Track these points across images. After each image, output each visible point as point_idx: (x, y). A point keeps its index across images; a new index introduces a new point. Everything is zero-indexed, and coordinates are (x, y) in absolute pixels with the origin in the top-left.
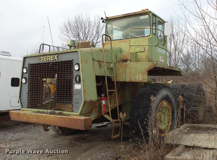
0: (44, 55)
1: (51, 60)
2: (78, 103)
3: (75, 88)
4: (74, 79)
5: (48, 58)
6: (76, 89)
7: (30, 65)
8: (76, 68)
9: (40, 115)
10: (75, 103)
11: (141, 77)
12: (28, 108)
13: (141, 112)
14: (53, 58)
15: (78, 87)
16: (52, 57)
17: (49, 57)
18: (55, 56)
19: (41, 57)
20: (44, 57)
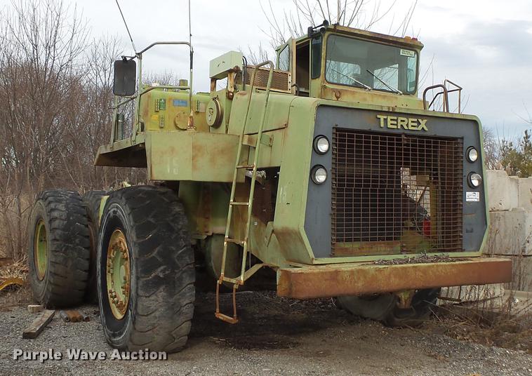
0: (391, 112)
1: (410, 128)
2: (472, 231)
3: (467, 200)
5: (402, 123)
6: (469, 202)
10: (467, 232)
14: (416, 124)
15: (473, 197)
16: (412, 122)
17: (403, 119)
18: (420, 120)
19: (379, 116)
20: (389, 118)
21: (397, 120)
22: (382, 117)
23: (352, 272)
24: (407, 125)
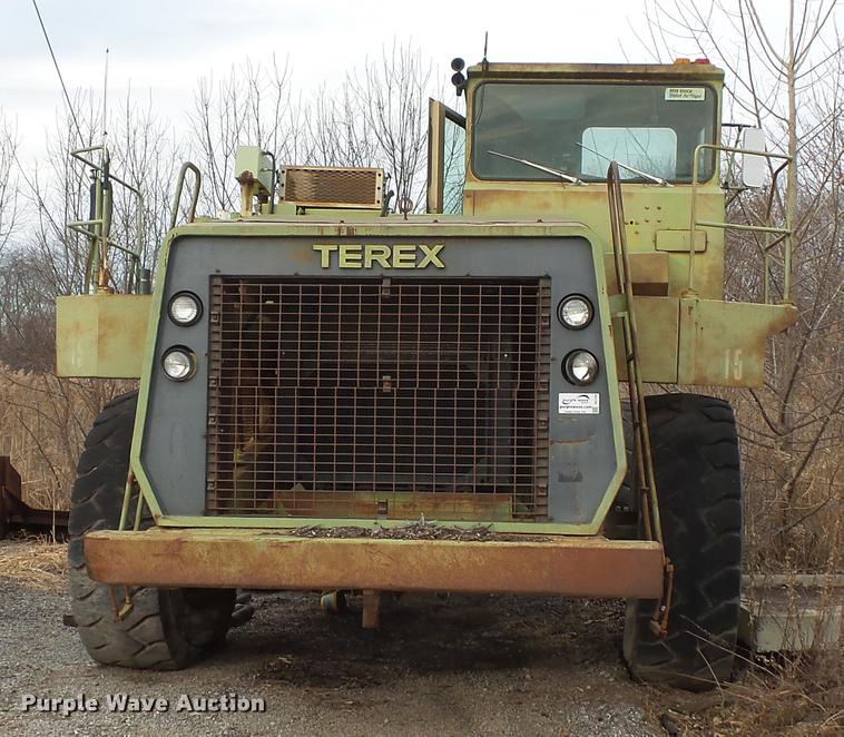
0: (344, 237)
1: (396, 264)
3: (562, 410)
4: (555, 369)
5: (375, 257)
6: (569, 417)
7: (218, 281)
8: (576, 315)
9: (355, 545)
10: (562, 479)
11: (741, 366)
12: (207, 513)
13: (704, 520)
14: (413, 257)
15: (580, 404)
16: (403, 252)
17: (376, 248)
18: (424, 248)
19: (317, 247)
20: (343, 248)
21: (362, 251)
22: (325, 249)
23: (215, 546)
24: (389, 260)
